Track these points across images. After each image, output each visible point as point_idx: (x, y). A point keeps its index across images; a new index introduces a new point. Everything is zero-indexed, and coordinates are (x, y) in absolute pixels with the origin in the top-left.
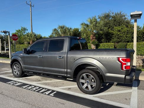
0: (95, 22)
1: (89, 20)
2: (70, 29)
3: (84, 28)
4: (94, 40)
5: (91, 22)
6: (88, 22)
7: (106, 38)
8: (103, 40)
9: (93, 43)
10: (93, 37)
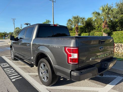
0: (107, 10)
1: (101, 8)
2: (83, 19)
3: (97, 17)
4: (106, 28)
5: (103, 10)
6: (100, 11)
7: (121, 26)
8: (118, 29)
9: (104, 31)
10: (105, 25)
